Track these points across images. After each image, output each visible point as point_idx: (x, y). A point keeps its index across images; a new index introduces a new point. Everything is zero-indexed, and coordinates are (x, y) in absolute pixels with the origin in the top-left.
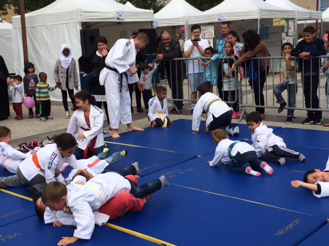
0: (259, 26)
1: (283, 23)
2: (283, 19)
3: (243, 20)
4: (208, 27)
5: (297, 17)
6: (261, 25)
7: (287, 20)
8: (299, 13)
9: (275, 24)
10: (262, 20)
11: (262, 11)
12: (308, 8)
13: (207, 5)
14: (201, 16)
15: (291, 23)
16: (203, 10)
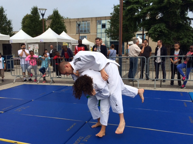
0: (57, 45)
1: (67, 44)
2: (67, 43)
3: (51, 42)
4: (36, 44)
5: (72, 42)
6: (58, 45)
7: (68, 43)
8: (73, 41)
9: (64, 45)
10: (58, 43)
11: (58, 39)
12: (76, 39)
13: (35, 35)
14: (32, 40)
15: (69, 44)
16: (33, 37)
